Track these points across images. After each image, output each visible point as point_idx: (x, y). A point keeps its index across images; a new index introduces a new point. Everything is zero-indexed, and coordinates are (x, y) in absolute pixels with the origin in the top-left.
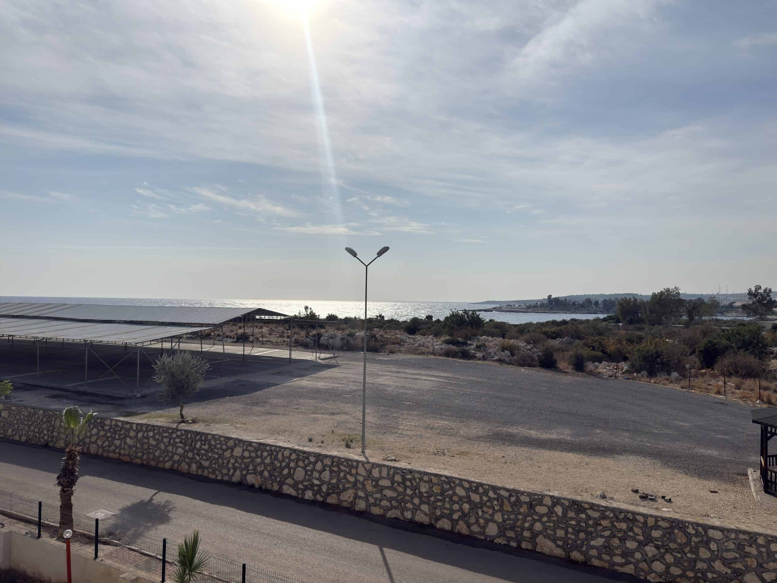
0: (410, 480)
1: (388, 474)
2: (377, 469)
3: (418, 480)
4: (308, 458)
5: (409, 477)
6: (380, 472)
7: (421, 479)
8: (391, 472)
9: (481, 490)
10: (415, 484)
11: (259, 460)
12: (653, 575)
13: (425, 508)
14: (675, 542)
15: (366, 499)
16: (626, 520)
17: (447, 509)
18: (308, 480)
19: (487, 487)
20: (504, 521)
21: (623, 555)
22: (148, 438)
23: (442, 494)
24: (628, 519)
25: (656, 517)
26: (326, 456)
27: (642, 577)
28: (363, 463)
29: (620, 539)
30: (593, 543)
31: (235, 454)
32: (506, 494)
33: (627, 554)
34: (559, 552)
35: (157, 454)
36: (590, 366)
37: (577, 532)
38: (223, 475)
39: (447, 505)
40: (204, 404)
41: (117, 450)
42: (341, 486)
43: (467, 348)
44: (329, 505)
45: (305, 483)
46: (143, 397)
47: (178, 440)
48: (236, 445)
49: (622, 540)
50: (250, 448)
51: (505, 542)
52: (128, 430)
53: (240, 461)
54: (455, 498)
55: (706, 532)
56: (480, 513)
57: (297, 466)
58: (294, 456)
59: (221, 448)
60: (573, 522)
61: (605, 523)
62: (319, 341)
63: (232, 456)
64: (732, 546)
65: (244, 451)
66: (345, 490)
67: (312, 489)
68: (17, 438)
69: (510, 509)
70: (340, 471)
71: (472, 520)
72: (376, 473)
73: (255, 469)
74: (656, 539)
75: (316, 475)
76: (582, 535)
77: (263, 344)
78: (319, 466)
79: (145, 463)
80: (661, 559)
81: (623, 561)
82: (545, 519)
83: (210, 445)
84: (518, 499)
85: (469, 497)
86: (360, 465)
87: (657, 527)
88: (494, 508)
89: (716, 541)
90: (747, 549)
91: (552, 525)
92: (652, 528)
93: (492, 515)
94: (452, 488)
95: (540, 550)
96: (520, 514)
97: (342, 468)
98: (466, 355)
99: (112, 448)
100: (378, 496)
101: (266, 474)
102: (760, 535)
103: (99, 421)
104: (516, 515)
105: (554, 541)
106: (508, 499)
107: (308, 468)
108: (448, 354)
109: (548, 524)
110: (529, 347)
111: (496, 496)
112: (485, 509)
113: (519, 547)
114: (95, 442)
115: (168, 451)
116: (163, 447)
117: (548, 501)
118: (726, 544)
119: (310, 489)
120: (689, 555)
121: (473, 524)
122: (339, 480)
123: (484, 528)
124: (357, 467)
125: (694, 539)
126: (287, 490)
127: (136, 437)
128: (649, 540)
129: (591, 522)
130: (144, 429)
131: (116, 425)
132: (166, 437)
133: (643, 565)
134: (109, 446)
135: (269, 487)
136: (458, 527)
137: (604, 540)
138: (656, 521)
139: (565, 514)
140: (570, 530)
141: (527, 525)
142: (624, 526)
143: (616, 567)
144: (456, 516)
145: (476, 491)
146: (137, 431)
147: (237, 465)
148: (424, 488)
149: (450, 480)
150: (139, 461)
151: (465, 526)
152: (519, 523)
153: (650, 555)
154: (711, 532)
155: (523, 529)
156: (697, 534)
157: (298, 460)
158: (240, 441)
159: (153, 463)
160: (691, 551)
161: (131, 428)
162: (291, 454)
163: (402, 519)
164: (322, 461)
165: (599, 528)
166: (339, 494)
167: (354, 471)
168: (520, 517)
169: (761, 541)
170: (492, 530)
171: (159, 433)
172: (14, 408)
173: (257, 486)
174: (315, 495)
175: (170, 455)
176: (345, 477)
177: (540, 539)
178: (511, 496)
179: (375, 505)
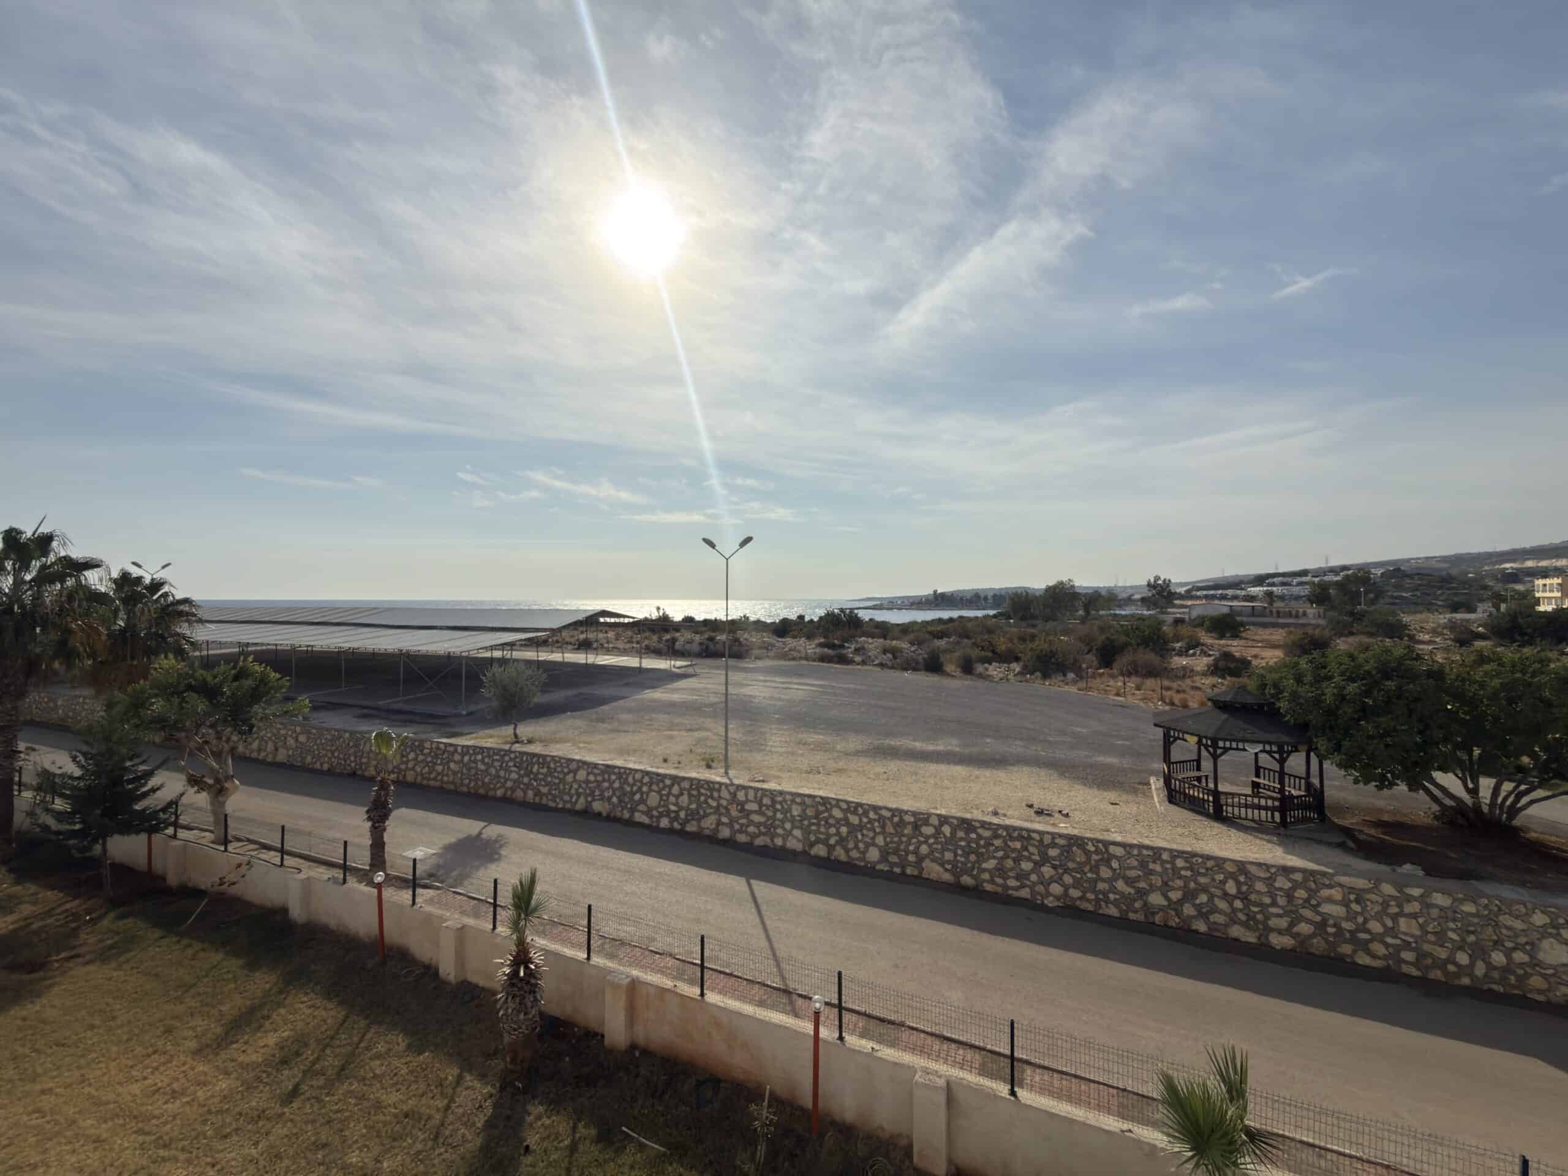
0: (780, 803)
1: (756, 797)
2: (743, 791)
3: (789, 803)
4: (663, 781)
5: (779, 799)
6: (746, 795)
7: (793, 801)
8: (759, 794)
9: (860, 811)
10: (786, 806)
11: (606, 784)
12: (1051, 898)
13: (797, 833)
14: (1073, 861)
15: (730, 825)
16: (1020, 838)
17: (822, 833)
18: (663, 806)
19: (867, 807)
20: (887, 844)
21: (1017, 878)
22: (475, 762)
23: (816, 817)
24: (1023, 837)
25: (1052, 834)
26: (684, 779)
27: (1039, 902)
28: (727, 786)
29: (1014, 860)
30: (984, 865)
31: (578, 777)
32: (888, 814)
33: (1021, 876)
34: (947, 877)
35: (487, 780)
36: (979, 668)
37: (966, 854)
38: (565, 802)
39: (823, 829)
40: (541, 721)
41: (439, 778)
42: (702, 812)
43: (845, 652)
44: (688, 833)
45: (661, 810)
46: (470, 714)
47: (511, 764)
48: (578, 768)
49: (1017, 861)
50: (596, 771)
51: (887, 869)
52: (453, 754)
53: (584, 785)
54: (831, 821)
55: (1107, 850)
56: (860, 837)
57: (650, 790)
58: (646, 779)
59: (562, 771)
60: (963, 843)
61: (997, 842)
62: (673, 648)
63: (575, 780)
64: (1136, 863)
65: (588, 774)
66: (706, 816)
67: (668, 815)
68: (318, 766)
69: (892, 831)
70: (700, 794)
71: (851, 845)
72: (741, 796)
73: (602, 792)
74: (1054, 859)
75: (672, 799)
76: (973, 858)
77: (608, 651)
78: (676, 790)
79: (472, 791)
80: (1059, 880)
81: (1018, 884)
82: (931, 841)
83: (548, 767)
84: (901, 820)
85: (846, 819)
86: (723, 787)
87: (1053, 845)
88: (875, 831)
89: (1118, 858)
90: (1151, 866)
91: (939, 847)
92: (1048, 846)
93: (873, 838)
94: (827, 810)
95: (927, 876)
96: (904, 835)
97: (702, 791)
98: (843, 660)
99: (432, 776)
100: (744, 821)
101: (615, 799)
102: (1165, 849)
103: (417, 744)
104: (900, 837)
105: (942, 865)
106: (891, 819)
107: (664, 792)
108: (823, 659)
109: (935, 846)
110: (913, 649)
111: (876, 817)
112: (865, 832)
113: (903, 873)
114: (413, 769)
115: (499, 777)
116: (493, 771)
117: (935, 821)
118: (1128, 861)
119: (666, 816)
120: (1089, 875)
121: (852, 849)
122: (699, 806)
123: (864, 853)
124: (719, 790)
125: (1095, 857)
126: (639, 817)
127: (462, 761)
128: (1045, 859)
129: (982, 842)
130: (471, 752)
131: (438, 748)
132: (497, 760)
133: (1040, 888)
134: (430, 773)
135: (619, 814)
136: (835, 853)
137: (996, 861)
138: (1053, 838)
139: (953, 834)
140: (960, 852)
141: (911, 848)
142: (1018, 845)
143: (1010, 892)
144: (832, 841)
145: (855, 812)
146: (463, 755)
147: (580, 790)
148: (796, 811)
149: (825, 801)
150: (465, 789)
151: (842, 852)
152: (902, 847)
153: (1047, 876)
154: (1112, 849)
155: (907, 853)
156: (1097, 852)
157: (651, 783)
158: (584, 763)
159: (482, 791)
160: (1091, 870)
161: (456, 750)
162: (643, 777)
163: (772, 846)
164: (679, 785)
165: (992, 848)
166: (699, 820)
167: (716, 794)
168: (904, 839)
169: (1165, 856)
170: (873, 854)
171: (489, 756)
172: (314, 731)
173: (604, 814)
174: (671, 822)
175: (502, 780)
176: (706, 802)
177: (927, 864)
178: (893, 816)
179: (740, 831)
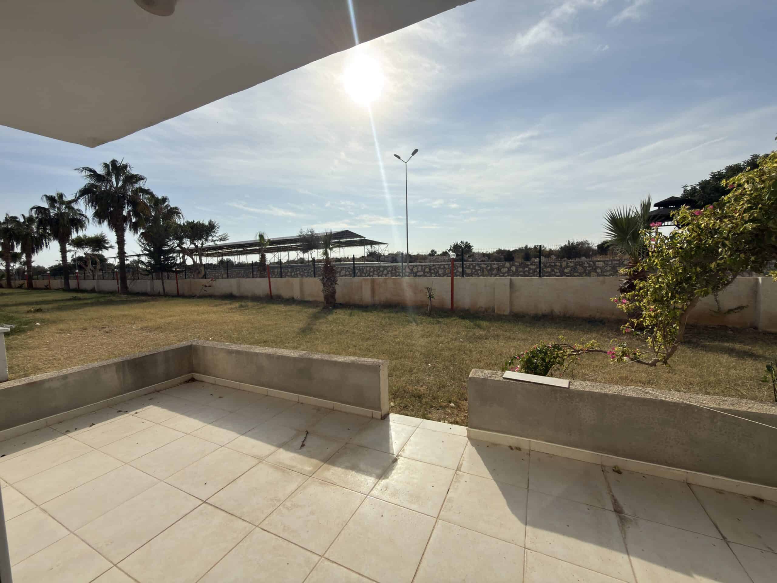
50: (349, 270)
65: (346, 272)
74: (567, 273)
89: (600, 268)
106: (486, 268)
107: (379, 274)
111: (479, 268)
118: (606, 268)
129: (531, 271)
139: (517, 270)
142: (549, 270)
157: (374, 271)
162: (370, 269)
178: (488, 266)
